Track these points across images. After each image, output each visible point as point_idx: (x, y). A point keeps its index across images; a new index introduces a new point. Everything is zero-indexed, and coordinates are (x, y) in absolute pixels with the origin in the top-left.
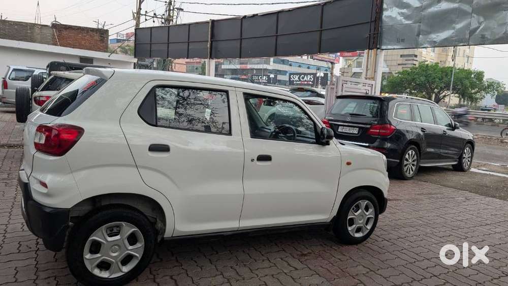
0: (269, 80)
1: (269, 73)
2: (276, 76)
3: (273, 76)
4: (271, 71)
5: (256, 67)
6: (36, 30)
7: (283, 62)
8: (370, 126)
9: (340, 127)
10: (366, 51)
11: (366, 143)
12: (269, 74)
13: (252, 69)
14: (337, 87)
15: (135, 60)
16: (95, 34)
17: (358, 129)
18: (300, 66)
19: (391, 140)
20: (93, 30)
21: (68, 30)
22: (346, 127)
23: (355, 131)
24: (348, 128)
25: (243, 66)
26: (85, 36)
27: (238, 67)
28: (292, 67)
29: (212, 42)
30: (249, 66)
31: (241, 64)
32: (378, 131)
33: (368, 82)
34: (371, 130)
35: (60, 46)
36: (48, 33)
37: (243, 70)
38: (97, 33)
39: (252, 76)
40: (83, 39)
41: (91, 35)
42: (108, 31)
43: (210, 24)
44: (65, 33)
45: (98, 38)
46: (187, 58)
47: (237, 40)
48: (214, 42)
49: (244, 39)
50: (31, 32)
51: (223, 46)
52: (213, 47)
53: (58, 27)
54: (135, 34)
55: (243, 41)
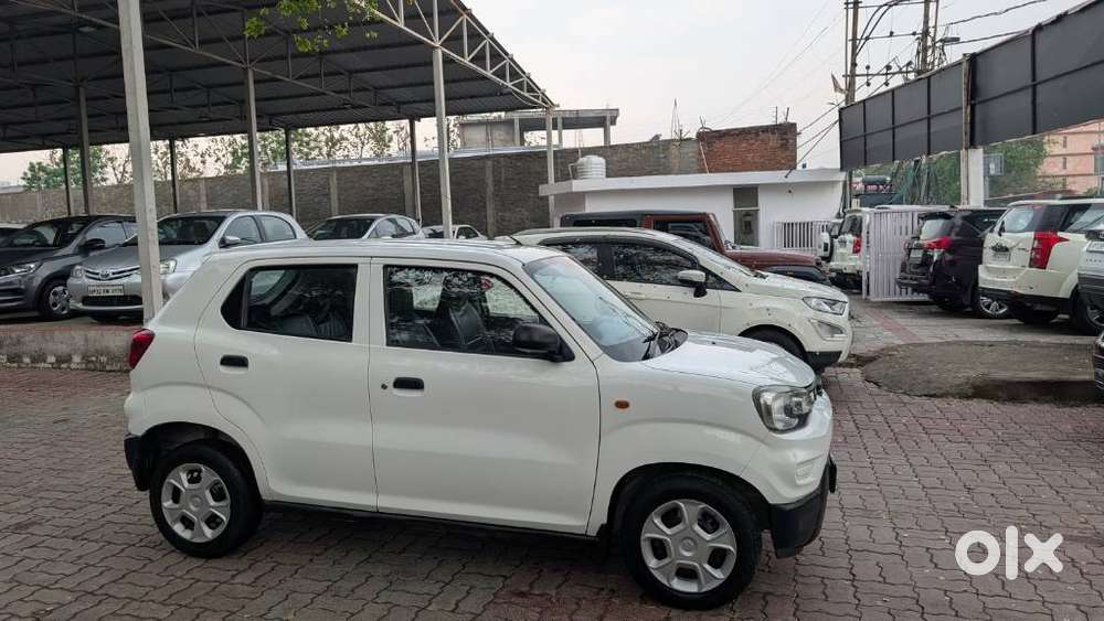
6: (673, 152)
15: (844, 177)
16: (771, 137)
20: (765, 129)
21: (723, 139)
26: (752, 145)
29: (973, 107)
35: (710, 172)
36: (690, 150)
38: (773, 134)
40: (748, 151)
41: (762, 140)
42: (794, 125)
43: (965, 66)
44: (718, 147)
45: (777, 142)
46: (929, 154)
47: (1025, 88)
48: (978, 108)
49: (1040, 83)
50: (665, 157)
51: (998, 111)
52: (977, 119)
53: (707, 137)
54: (840, 120)
55: (1039, 88)
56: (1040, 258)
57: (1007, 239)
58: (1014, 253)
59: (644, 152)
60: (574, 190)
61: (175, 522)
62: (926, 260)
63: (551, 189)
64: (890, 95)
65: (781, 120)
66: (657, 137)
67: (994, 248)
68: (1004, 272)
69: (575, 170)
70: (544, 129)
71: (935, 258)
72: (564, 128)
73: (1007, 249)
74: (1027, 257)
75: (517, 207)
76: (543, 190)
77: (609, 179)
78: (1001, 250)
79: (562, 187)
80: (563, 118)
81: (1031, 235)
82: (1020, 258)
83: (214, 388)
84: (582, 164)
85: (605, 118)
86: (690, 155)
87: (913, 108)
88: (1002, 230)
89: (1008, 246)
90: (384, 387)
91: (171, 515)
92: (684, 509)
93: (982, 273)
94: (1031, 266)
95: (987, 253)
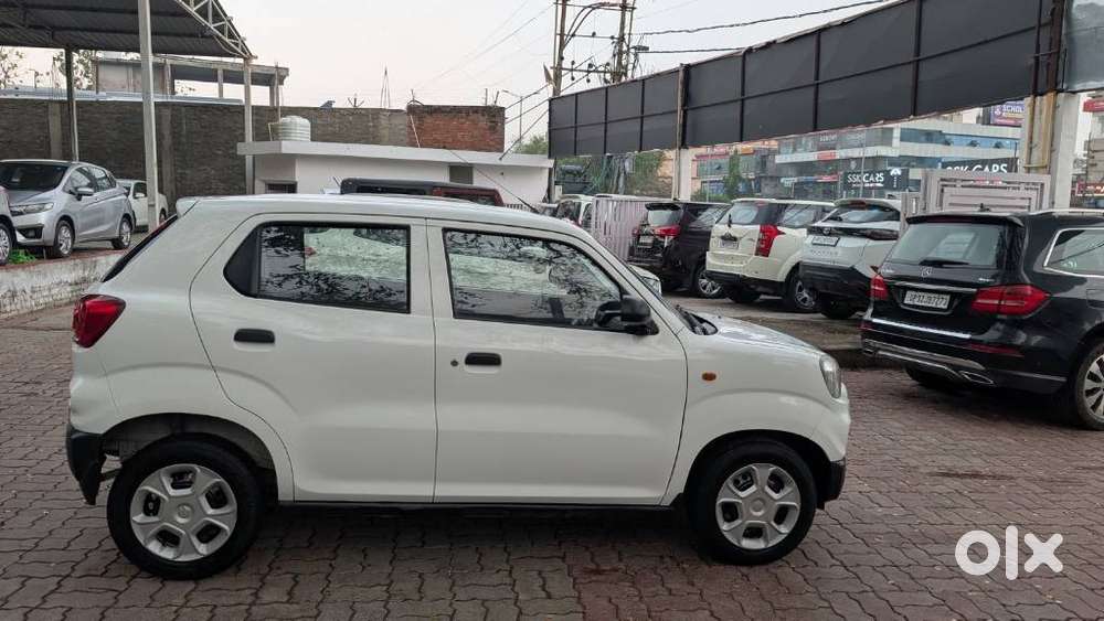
0: (889, 180)
1: (891, 165)
2: (905, 173)
3: (899, 173)
4: (894, 162)
5: (856, 153)
6: (383, 122)
7: (930, 136)
8: (975, 290)
9: (909, 294)
10: (1028, 100)
11: (965, 333)
12: (889, 168)
13: (848, 160)
14: (925, 195)
15: (550, 163)
16: (481, 118)
17: (948, 297)
18: (973, 144)
19: (1034, 325)
20: (475, 110)
21: (434, 115)
22: (923, 294)
23: (942, 303)
24: (926, 295)
25: (826, 154)
26: (462, 124)
27: (812, 157)
28: (952, 148)
29: (685, 112)
30: (840, 154)
31: (820, 149)
32: (996, 302)
33: (1034, 177)
34: (979, 301)
35: (422, 146)
36: (401, 122)
37: (828, 163)
38: (483, 115)
39: (846, 174)
40: (460, 130)
41: (473, 121)
42: (503, 109)
43: (681, 74)
44: (428, 122)
45: (485, 123)
46: (640, 150)
47: (736, 101)
48: (689, 113)
49: (748, 98)
50: (374, 126)
51: (708, 118)
52: (689, 123)
53: (417, 111)
54: (550, 110)
55: (747, 102)
56: (764, 249)
57: (735, 230)
58: (742, 242)
59: (351, 118)
60: (284, 151)
61: (149, 539)
62: (656, 245)
63: (249, 148)
64: (604, 92)
65: (490, 103)
66: (330, 103)
67: (723, 238)
68: (732, 258)
69: (274, 130)
70: (242, 83)
71: (666, 245)
72: (225, 81)
73: (735, 239)
74: (754, 246)
75: (203, 164)
76: (241, 149)
77: (315, 143)
78: (729, 239)
79: (265, 148)
80: (224, 71)
81: (758, 227)
82: (748, 246)
83: (224, 370)
84: (284, 124)
85: (273, 76)
86: (402, 127)
87: (626, 106)
88: (730, 223)
89: (737, 235)
90: (455, 363)
91: (144, 532)
92: (758, 473)
93: (709, 258)
94: (756, 254)
95: (714, 243)
